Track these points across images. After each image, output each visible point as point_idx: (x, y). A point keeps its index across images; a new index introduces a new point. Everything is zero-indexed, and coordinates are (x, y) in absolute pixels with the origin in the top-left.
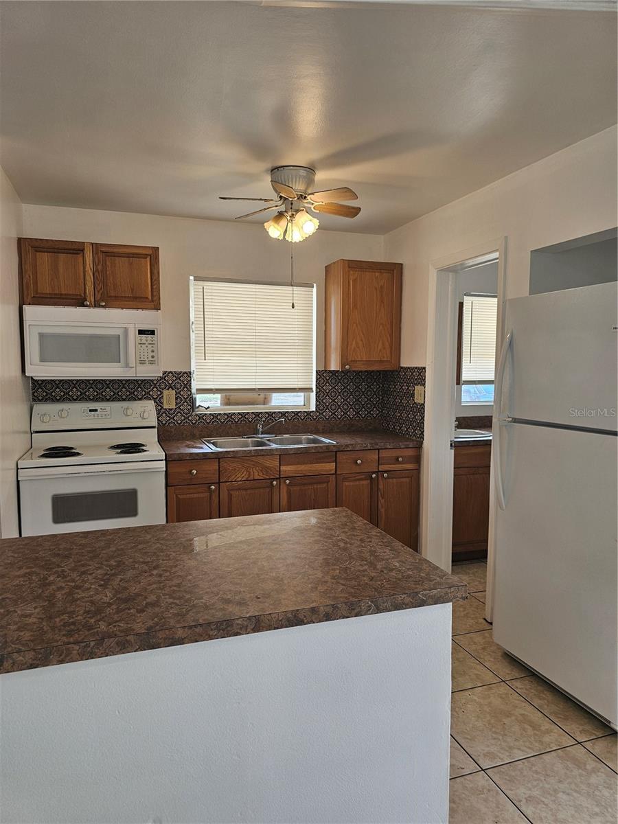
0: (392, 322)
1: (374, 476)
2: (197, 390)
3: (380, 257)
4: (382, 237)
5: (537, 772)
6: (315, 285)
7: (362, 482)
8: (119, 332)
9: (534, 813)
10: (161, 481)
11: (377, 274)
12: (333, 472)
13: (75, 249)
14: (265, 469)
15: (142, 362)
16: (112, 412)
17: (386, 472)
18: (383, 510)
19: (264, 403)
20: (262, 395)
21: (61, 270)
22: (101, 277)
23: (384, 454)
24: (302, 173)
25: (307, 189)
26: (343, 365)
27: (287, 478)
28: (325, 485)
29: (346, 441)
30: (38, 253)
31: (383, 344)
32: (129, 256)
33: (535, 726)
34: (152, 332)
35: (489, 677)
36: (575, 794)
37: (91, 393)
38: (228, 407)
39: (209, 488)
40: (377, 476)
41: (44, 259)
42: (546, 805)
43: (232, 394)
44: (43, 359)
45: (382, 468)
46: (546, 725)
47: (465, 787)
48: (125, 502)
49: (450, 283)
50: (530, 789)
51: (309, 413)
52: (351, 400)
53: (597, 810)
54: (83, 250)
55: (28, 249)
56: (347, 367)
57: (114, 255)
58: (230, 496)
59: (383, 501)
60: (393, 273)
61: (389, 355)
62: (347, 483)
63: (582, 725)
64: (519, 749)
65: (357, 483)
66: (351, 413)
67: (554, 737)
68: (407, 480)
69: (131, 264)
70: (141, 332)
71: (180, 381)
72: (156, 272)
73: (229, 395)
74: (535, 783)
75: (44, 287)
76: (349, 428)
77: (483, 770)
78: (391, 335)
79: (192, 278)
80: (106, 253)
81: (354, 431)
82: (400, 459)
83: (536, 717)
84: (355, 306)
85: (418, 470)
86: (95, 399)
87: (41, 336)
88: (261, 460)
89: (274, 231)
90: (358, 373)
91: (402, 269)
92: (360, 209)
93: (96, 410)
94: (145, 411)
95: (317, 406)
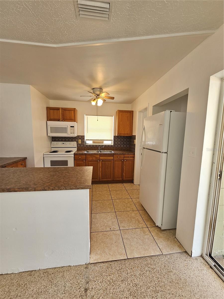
0: (130, 125)
1: (122, 160)
2: (86, 140)
3: (130, 109)
4: (131, 105)
5: (132, 233)
6: (113, 116)
7: (120, 162)
8: (67, 127)
9: (126, 242)
10: (73, 159)
11: (127, 113)
12: (113, 159)
13: (58, 109)
14: (96, 158)
15: (71, 133)
16: (68, 144)
17: (125, 160)
18: (125, 169)
19: (102, 143)
20: (102, 141)
21: (55, 114)
22: (63, 115)
23: (125, 155)
24: (99, 89)
25: (100, 93)
26: (118, 135)
27: (101, 160)
28: (110, 162)
29: (116, 152)
30: (50, 110)
31: (128, 130)
32: (69, 110)
33: (139, 222)
34: (73, 127)
35: (135, 209)
36: (139, 239)
37: (64, 140)
38: (94, 144)
39: (83, 161)
40: (123, 161)
41: (52, 111)
42: (130, 241)
43: (95, 141)
44: (51, 132)
45: (124, 159)
46: (142, 222)
47: (113, 233)
48: (65, 163)
49: (142, 115)
50: (128, 236)
51: (112, 146)
52: (122, 143)
53: (142, 244)
54: (59, 109)
55: (49, 109)
56: (119, 135)
57: (66, 110)
58: (88, 163)
59: (125, 167)
60: (131, 113)
61: (129, 132)
62: (116, 162)
63: (151, 223)
64: (132, 226)
65: (118, 162)
66: (122, 146)
67: (143, 225)
68: (131, 162)
69: (69, 112)
70: (71, 127)
71: (82, 138)
72: (75, 114)
73: (94, 141)
74: (130, 235)
75: (52, 118)
76: (121, 150)
77: (120, 230)
78: (130, 128)
79: (85, 115)
80: (64, 110)
81: (122, 150)
82: (129, 157)
83: (140, 219)
84: (121, 121)
85: (134, 160)
86: (64, 141)
87: (51, 127)
88: (95, 155)
89: (93, 103)
90: (121, 136)
91: (133, 112)
92: (114, 97)
93: (64, 143)
94: (74, 144)
95: (114, 144)
